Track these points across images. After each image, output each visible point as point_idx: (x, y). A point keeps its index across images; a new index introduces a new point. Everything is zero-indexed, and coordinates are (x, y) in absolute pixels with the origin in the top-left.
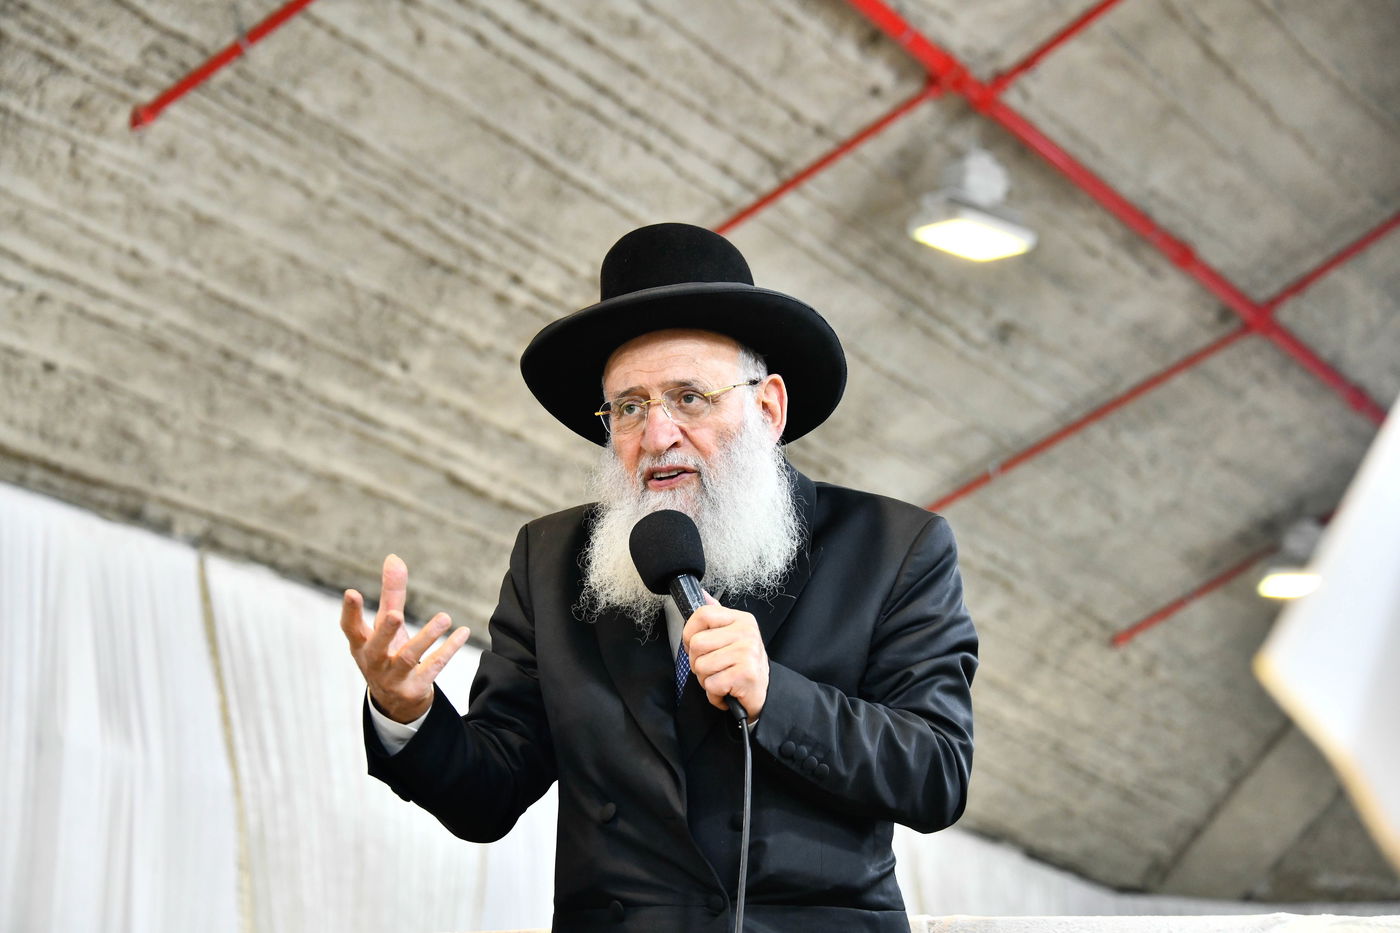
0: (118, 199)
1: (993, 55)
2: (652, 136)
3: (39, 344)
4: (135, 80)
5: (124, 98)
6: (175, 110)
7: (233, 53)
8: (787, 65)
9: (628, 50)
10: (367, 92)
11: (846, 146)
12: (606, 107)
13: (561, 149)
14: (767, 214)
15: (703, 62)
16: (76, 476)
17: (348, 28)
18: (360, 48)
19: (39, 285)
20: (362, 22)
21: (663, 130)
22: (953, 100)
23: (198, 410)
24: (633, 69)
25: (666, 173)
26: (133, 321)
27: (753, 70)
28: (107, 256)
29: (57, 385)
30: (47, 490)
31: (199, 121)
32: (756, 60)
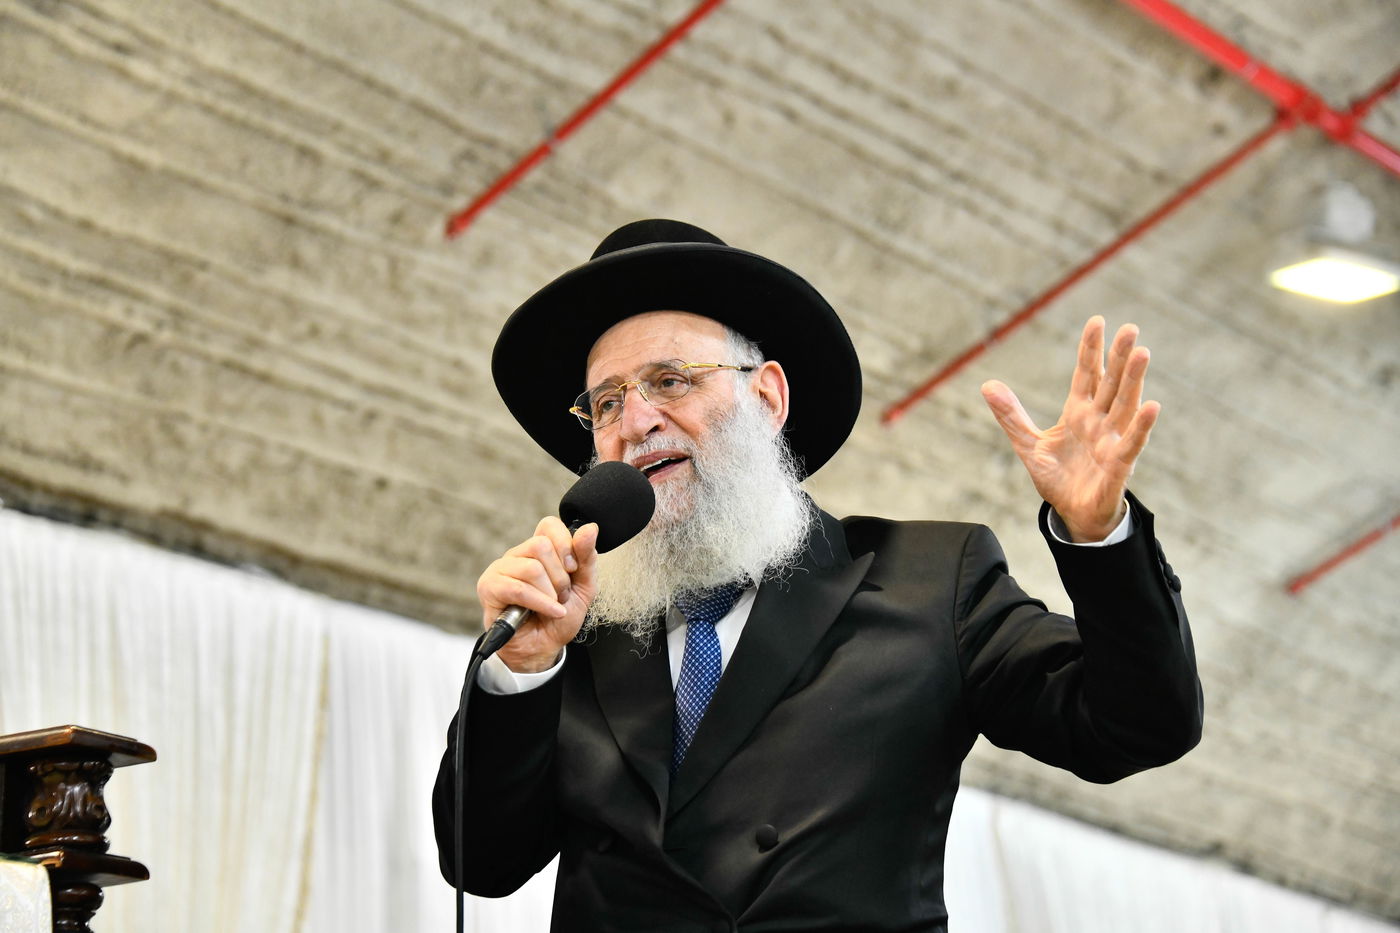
0: (436, 309)
1: (1348, 81)
2: (978, 198)
3: (371, 461)
4: (447, 189)
5: (437, 208)
6: (489, 216)
7: (542, 152)
8: (1120, 110)
9: (947, 112)
10: (678, 179)
11: (1190, 191)
12: (927, 173)
13: (882, 220)
14: (1108, 270)
15: (1028, 120)
16: (415, 592)
17: (656, 116)
18: (668, 136)
19: (369, 402)
20: (670, 108)
21: (990, 191)
22: (1306, 132)
24: (953, 131)
25: (996, 237)
26: (460, 431)
27: (1083, 120)
28: (432, 369)
30: (387, 607)
31: (513, 224)
32: (1085, 107)
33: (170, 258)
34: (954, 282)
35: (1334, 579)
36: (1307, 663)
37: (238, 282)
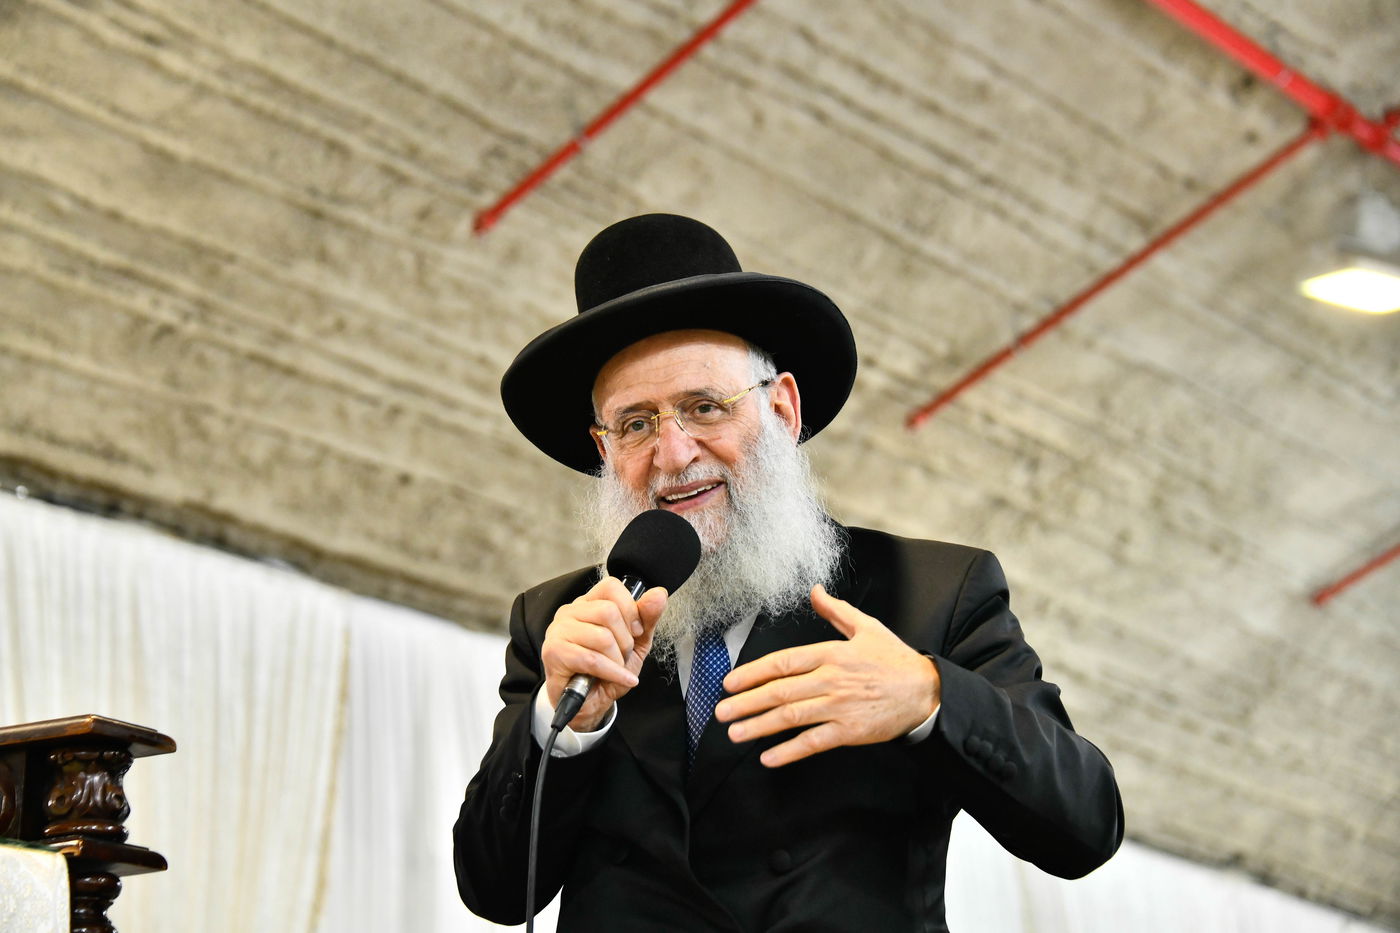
0: (463, 305)
1: (1382, 90)
2: (1007, 202)
3: (395, 456)
4: (475, 185)
5: (465, 204)
6: (517, 213)
7: (570, 151)
8: (1151, 116)
9: (978, 116)
10: (706, 178)
11: (1221, 198)
12: (957, 177)
13: (910, 224)
14: (1137, 276)
15: (1059, 125)
16: (436, 588)
17: (686, 116)
18: (698, 136)
19: (393, 398)
20: (700, 108)
21: (1020, 196)
22: (1339, 141)
23: (553, 515)
24: (983, 135)
25: (1024, 241)
26: (484, 428)
27: (1115, 127)
28: (457, 365)
29: (413, 497)
30: (409, 602)
31: (540, 222)
32: (1118, 113)
33: (197, 250)
34: (982, 287)
35: (1360, 590)
36: (1330, 675)
37: (264, 275)
